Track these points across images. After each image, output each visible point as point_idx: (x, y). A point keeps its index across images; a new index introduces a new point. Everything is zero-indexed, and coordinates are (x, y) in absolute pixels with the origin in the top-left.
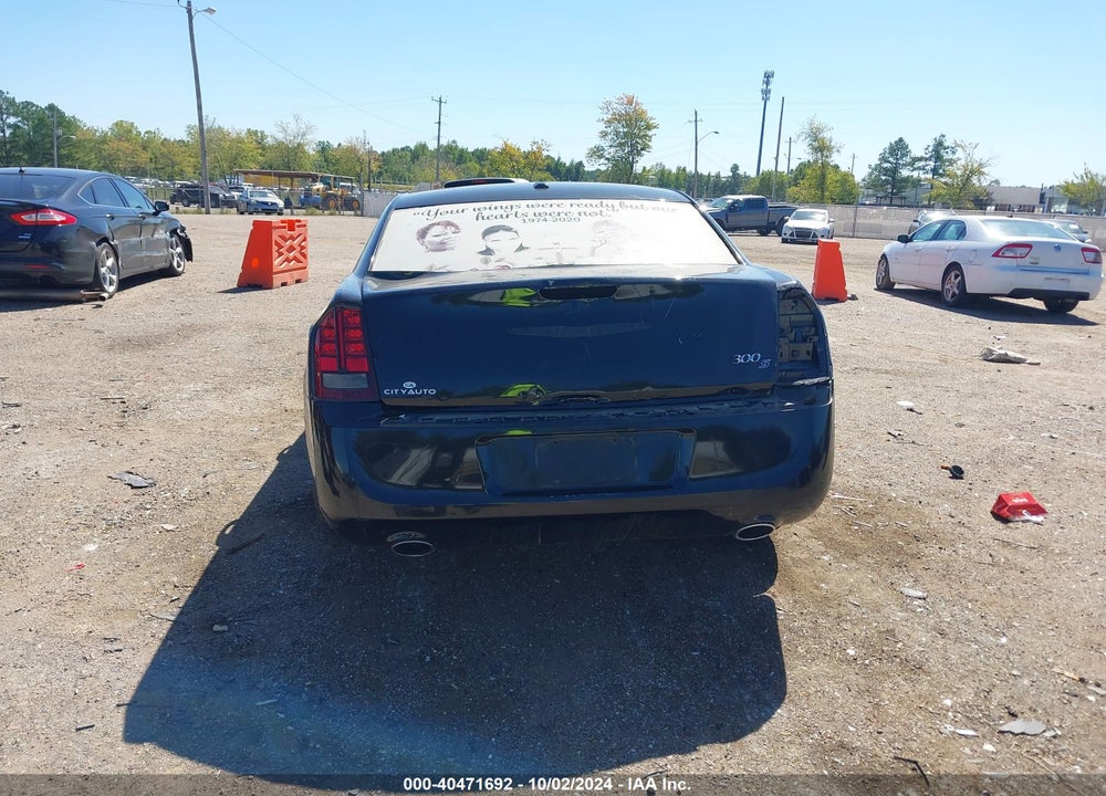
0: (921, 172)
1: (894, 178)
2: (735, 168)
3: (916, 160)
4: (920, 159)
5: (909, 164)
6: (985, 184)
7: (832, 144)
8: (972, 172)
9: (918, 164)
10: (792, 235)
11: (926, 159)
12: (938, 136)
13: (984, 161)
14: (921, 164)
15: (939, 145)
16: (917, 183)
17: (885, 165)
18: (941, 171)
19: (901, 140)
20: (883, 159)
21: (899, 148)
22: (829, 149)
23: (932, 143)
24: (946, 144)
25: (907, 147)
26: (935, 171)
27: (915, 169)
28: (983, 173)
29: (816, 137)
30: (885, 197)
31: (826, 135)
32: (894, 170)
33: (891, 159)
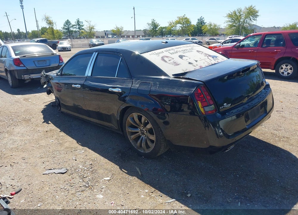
0: (76, 29)
1: (69, 31)
2: (18, 30)
3: (73, 25)
4: (75, 25)
5: (72, 27)
6: (95, 31)
7: (53, 22)
8: (91, 28)
9: (74, 27)
10: (61, 49)
11: (76, 25)
12: (77, 19)
13: (93, 25)
14: (75, 26)
15: (78, 21)
16: (76, 32)
17: (66, 27)
18: (80, 28)
19: (68, 20)
20: (65, 26)
21: (68, 22)
22: (53, 23)
23: (76, 21)
24: (80, 21)
25: (70, 22)
26: (79, 28)
27: (74, 28)
28: (94, 28)
29: (48, 20)
30: (68, 36)
31: (51, 19)
32: (68, 29)
33: (67, 26)
